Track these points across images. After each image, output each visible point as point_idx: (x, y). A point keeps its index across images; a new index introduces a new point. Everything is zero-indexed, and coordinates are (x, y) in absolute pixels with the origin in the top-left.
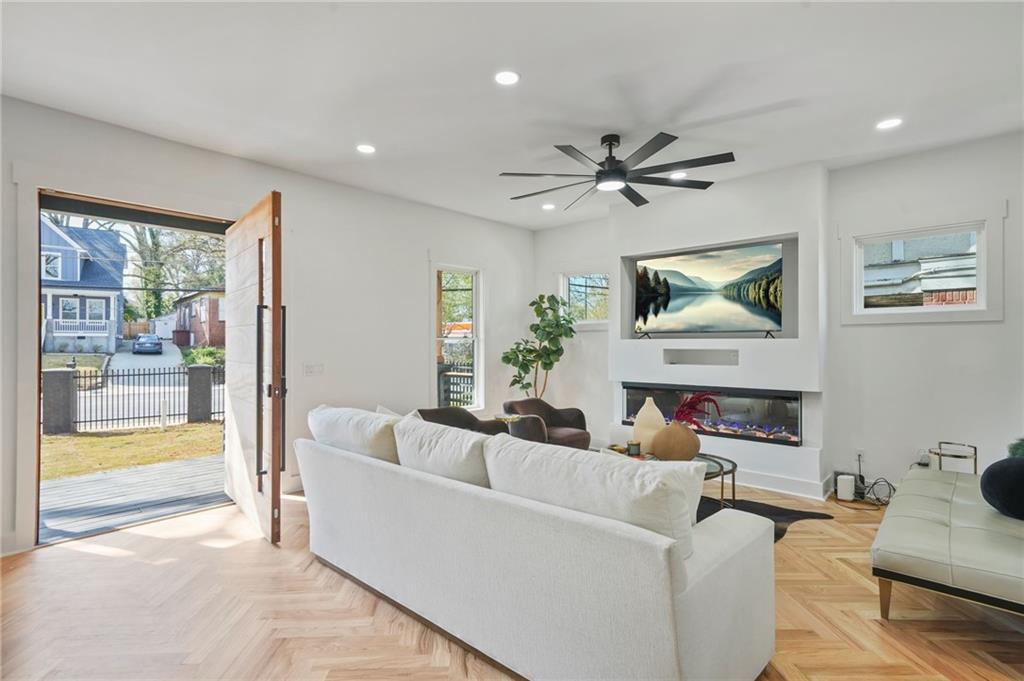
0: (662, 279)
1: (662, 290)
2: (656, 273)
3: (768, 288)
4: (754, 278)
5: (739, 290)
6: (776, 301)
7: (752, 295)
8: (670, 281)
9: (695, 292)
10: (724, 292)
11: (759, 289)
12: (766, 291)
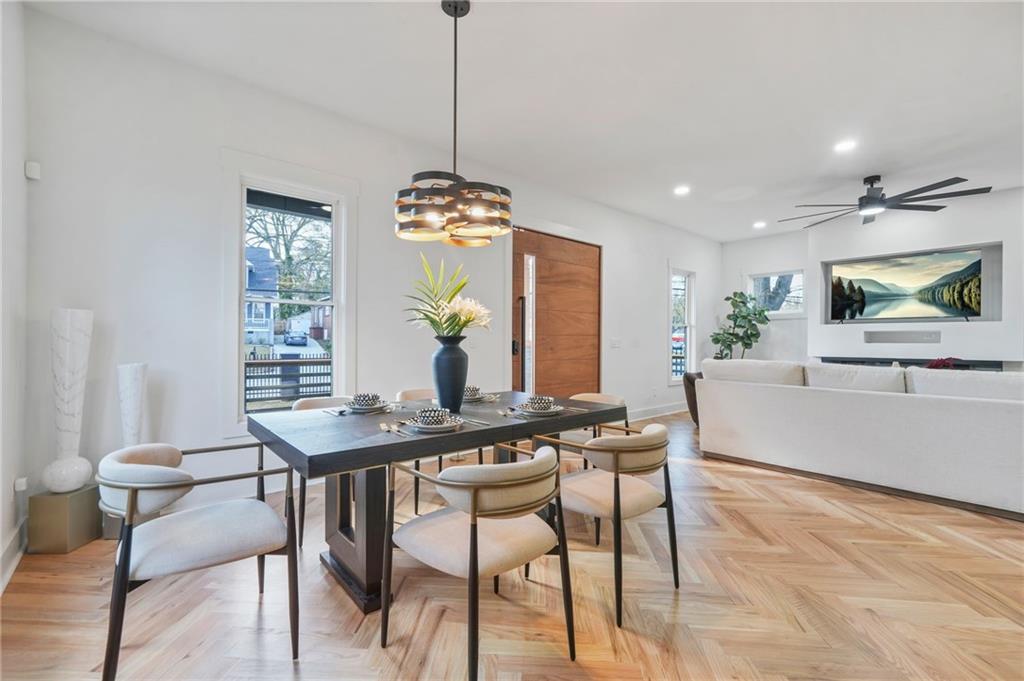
0: (856, 286)
1: (857, 297)
2: (850, 282)
3: (962, 290)
4: (948, 281)
5: (934, 293)
6: (971, 301)
7: (946, 297)
8: (865, 289)
9: (890, 297)
10: (920, 296)
11: (954, 291)
12: (961, 293)
